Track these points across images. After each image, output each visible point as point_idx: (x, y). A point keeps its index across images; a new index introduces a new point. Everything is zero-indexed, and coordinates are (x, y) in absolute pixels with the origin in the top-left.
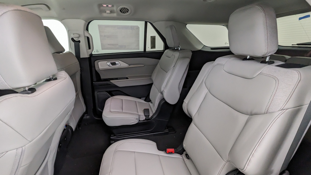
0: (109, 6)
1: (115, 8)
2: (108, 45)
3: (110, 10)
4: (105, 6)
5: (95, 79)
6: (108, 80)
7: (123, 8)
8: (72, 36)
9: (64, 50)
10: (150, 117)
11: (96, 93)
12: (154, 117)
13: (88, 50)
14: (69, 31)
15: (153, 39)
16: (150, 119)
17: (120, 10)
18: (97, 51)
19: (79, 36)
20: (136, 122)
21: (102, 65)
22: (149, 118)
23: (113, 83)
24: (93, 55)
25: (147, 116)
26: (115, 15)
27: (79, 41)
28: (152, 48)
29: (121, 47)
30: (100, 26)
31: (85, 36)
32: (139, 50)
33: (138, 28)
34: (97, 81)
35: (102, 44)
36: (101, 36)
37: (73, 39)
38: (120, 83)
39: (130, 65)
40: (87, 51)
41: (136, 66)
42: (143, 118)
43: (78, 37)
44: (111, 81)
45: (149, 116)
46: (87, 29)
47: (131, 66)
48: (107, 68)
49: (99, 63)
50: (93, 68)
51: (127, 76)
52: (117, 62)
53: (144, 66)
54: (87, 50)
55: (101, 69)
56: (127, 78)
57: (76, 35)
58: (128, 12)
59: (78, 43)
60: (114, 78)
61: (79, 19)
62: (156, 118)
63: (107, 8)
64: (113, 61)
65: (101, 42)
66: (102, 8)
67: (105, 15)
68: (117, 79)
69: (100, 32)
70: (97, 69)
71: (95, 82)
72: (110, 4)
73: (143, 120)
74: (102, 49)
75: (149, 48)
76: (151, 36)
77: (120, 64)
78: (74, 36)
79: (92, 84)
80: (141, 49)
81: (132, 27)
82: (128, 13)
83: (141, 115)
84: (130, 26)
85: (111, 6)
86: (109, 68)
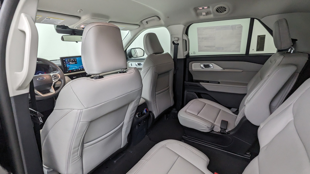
0: (205, 8)
1: (211, 9)
2: (205, 47)
3: (206, 12)
4: (201, 8)
5: (187, 79)
6: (198, 81)
7: (219, 7)
8: (173, 40)
9: (163, 52)
10: (227, 131)
11: (186, 92)
12: (231, 133)
13: (185, 51)
14: (171, 35)
15: (261, 39)
16: (226, 134)
17: (217, 10)
18: (194, 53)
19: (178, 39)
20: (207, 130)
21: (196, 67)
22: (225, 132)
23: (203, 85)
24: (190, 57)
25: (222, 129)
26: (211, 16)
27: (178, 44)
28: (258, 50)
29: (218, 49)
30: (198, 29)
31: (183, 40)
32: (240, 52)
33: (241, 27)
34: (188, 81)
35: (199, 46)
36: (199, 38)
37: (173, 43)
38: (209, 87)
39: (224, 69)
40: (183, 53)
41: (233, 70)
42: (217, 129)
43: (177, 41)
44: (200, 83)
45: (226, 129)
46: (187, 33)
47: (226, 70)
48: (200, 70)
49: (193, 64)
50: (187, 69)
51: (219, 81)
52: (211, 65)
53: (243, 71)
54: (183, 51)
55: (194, 70)
56: (219, 83)
57: (176, 38)
58: (226, 10)
59: (177, 45)
60: (205, 81)
61: (180, 24)
62: (233, 135)
63: (203, 10)
64: (206, 63)
65: (198, 44)
66: (198, 11)
67: (201, 17)
68: (208, 82)
69: (198, 34)
70: (190, 70)
71: (187, 81)
72: (205, 6)
73: (217, 132)
74: (199, 51)
75: (253, 50)
76: (258, 36)
77: (214, 67)
78: (175, 40)
79: (184, 83)
80: (243, 51)
81: (233, 27)
82: (225, 12)
83: (216, 125)
84: (230, 26)
85: (207, 8)
86: (201, 70)
